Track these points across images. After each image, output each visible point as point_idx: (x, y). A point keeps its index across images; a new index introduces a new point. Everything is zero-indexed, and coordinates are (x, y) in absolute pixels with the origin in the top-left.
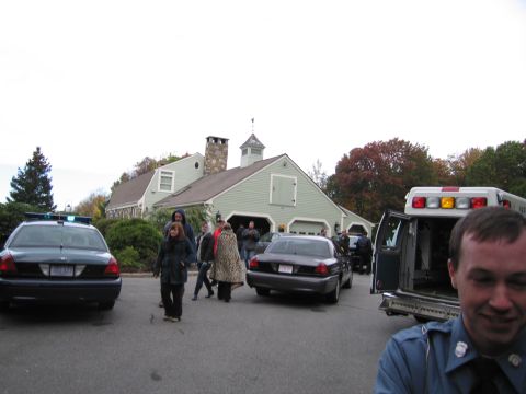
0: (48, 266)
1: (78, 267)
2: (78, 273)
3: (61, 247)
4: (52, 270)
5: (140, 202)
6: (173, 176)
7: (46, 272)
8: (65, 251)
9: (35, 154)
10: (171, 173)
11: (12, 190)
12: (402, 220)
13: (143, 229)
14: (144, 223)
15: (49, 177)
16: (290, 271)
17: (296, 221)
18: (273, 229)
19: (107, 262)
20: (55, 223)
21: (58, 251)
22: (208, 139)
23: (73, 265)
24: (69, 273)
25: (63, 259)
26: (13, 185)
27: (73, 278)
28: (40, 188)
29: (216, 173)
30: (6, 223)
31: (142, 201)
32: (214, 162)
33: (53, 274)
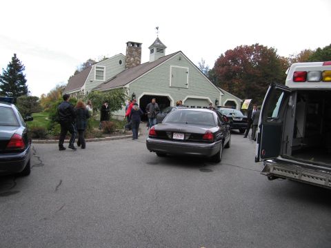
5: (82, 88)
6: (105, 70)
9: (13, 58)
10: (103, 68)
12: (284, 91)
15: (24, 74)
16: (183, 138)
17: (188, 99)
18: (173, 104)
22: (127, 43)
28: (19, 81)
29: (133, 67)
31: (84, 87)
32: (132, 59)
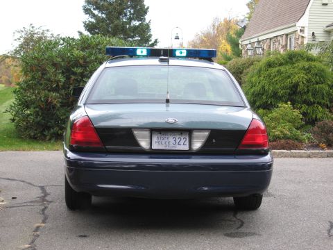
0: (147, 133)
1: (195, 134)
2: (197, 145)
3: (168, 101)
4: (155, 139)
5: (300, 24)
7: (144, 144)
8: (173, 108)
11: (88, 18)
13: (308, 70)
14: (310, 59)
19: (246, 126)
20: (155, 61)
21: (162, 108)
23: (188, 131)
24: (183, 146)
25: (171, 120)
26: (87, 11)
27: (189, 154)
28: (129, 12)
30: (79, 70)
31: (304, 22)
33: (155, 147)
